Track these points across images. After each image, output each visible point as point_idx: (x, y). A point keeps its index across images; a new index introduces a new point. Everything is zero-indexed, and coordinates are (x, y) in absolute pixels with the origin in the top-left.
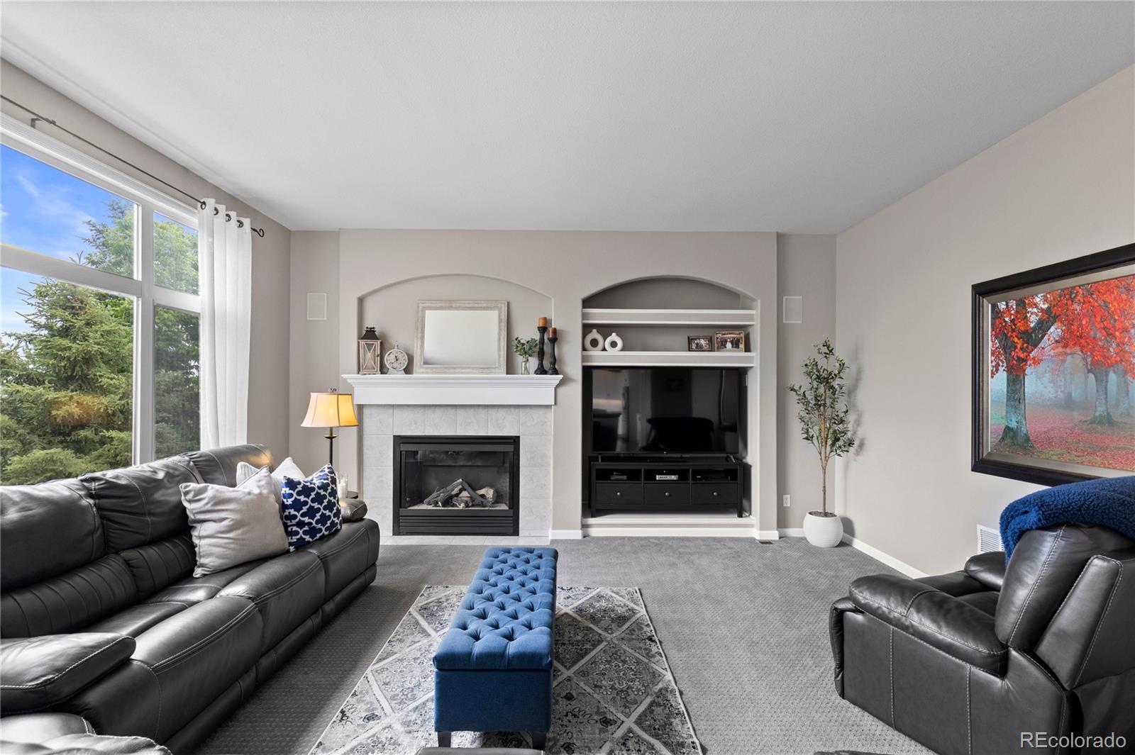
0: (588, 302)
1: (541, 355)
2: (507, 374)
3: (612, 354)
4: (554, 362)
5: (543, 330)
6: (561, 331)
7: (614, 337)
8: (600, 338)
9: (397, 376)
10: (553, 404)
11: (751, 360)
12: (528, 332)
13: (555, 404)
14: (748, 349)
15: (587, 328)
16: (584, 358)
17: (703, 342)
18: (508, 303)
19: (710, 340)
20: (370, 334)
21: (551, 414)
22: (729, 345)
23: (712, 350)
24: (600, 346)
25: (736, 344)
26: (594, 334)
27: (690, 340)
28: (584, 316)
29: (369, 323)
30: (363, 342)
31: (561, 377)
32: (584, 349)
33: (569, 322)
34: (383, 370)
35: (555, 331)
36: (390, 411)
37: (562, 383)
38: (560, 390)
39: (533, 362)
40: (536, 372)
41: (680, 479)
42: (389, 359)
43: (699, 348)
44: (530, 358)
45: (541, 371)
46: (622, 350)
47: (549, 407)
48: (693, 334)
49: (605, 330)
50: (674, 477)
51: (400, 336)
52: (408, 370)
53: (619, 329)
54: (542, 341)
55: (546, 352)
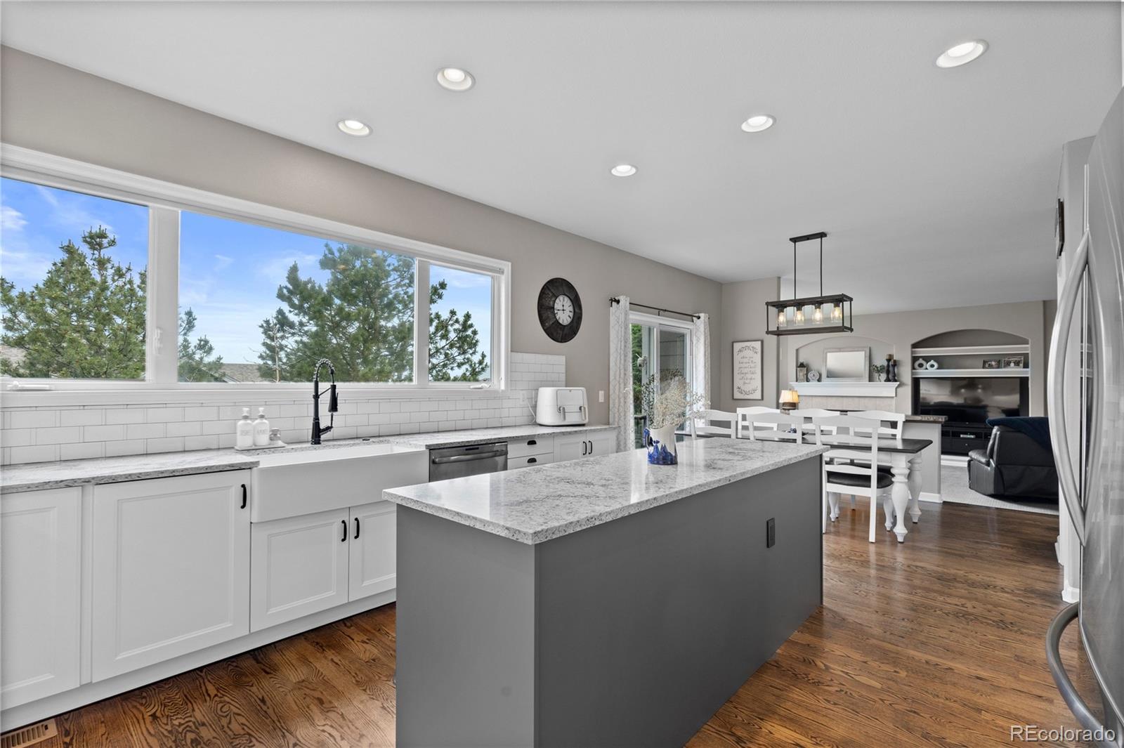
0: (915, 346)
1: (888, 372)
2: (869, 382)
3: (931, 371)
4: (894, 376)
5: (889, 360)
6: (899, 360)
7: (932, 362)
8: (924, 362)
9: (814, 383)
10: (894, 395)
11: (1027, 372)
12: (881, 361)
13: (896, 396)
14: (1026, 366)
15: (915, 359)
16: (913, 374)
17: (993, 363)
18: (870, 348)
19: (999, 362)
20: (802, 365)
21: (894, 401)
22: (1012, 365)
23: (999, 367)
24: (924, 367)
25: (1017, 364)
26: (921, 361)
27: (985, 362)
28: (912, 352)
29: (801, 360)
30: (798, 369)
31: (898, 383)
32: (913, 368)
33: (904, 356)
34: (808, 380)
35: (895, 361)
36: (811, 398)
37: (899, 386)
38: (898, 389)
39: (884, 376)
40: (885, 381)
41: (977, 437)
42: (810, 375)
43: (991, 367)
44: (881, 374)
45: (888, 380)
46: (938, 369)
47: (893, 397)
48: (986, 359)
49: (927, 359)
50: (972, 437)
51: (815, 364)
52: (819, 380)
53: (936, 358)
54: (888, 366)
55: (890, 371)
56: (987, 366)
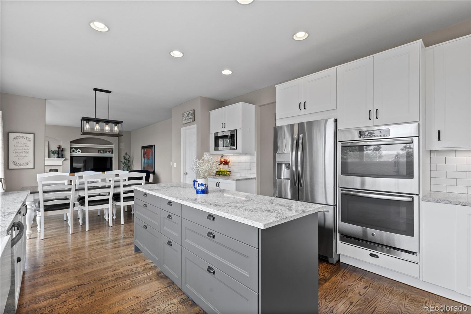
0: (71, 142)
1: (58, 154)
2: (49, 158)
3: (78, 154)
4: (62, 155)
5: (59, 148)
6: (64, 149)
7: (79, 150)
8: (75, 150)
10: (62, 164)
11: (113, 155)
12: (54, 148)
13: (63, 165)
14: (112, 153)
15: (71, 148)
16: (71, 155)
17: (102, 151)
18: (48, 142)
19: (104, 151)
21: (61, 167)
22: (108, 152)
23: (104, 153)
24: (75, 152)
25: (109, 152)
26: (74, 149)
27: (99, 151)
28: (71, 145)
31: (64, 159)
32: (71, 152)
33: (66, 146)
35: (63, 149)
37: (64, 160)
38: (64, 162)
39: (56, 155)
40: (57, 158)
43: (101, 153)
44: (55, 155)
45: (58, 157)
46: (81, 153)
47: (61, 165)
48: (99, 150)
49: (76, 148)
53: (80, 148)
54: (59, 151)
55: (60, 153)
56: (100, 152)
